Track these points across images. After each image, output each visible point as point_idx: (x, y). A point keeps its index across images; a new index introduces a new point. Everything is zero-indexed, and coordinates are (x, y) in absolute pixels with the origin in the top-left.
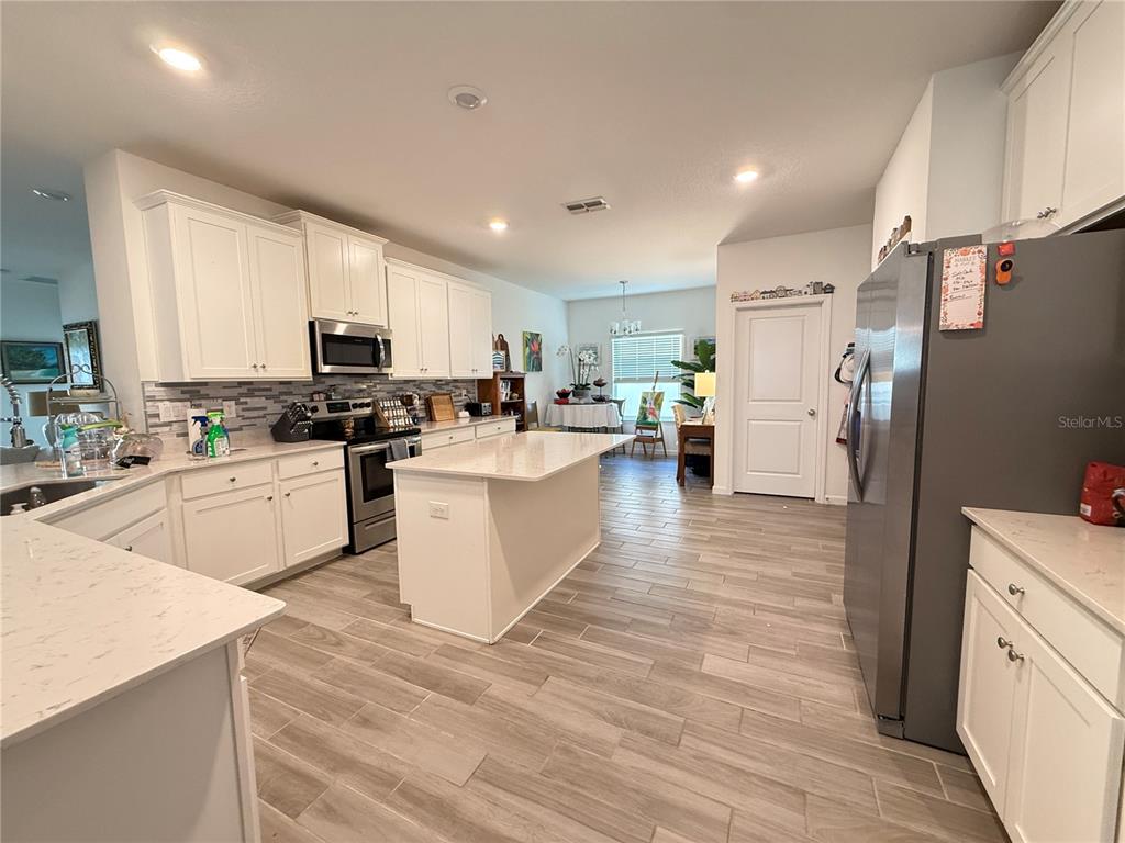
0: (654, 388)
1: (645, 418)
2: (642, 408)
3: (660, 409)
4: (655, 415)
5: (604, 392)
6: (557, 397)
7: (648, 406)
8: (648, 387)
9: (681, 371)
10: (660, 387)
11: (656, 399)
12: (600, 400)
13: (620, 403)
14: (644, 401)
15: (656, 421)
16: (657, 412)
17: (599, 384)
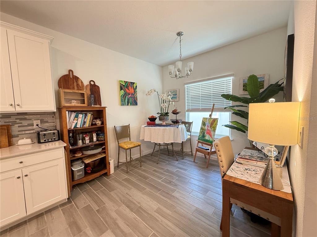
0: (210, 115)
1: (204, 136)
2: (202, 129)
3: (214, 131)
4: (211, 136)
5: (179, 117)
6: (149, 120)
7: (206, 128)
8: (207, 115)
9: (231, 103)
10: (215, 115)
11: (212, 124)
12: (176, 122)
13: (190, 124)
14: (204, 124)
15: (211, 140)
16: (212, 133)
17: (175, 112)
